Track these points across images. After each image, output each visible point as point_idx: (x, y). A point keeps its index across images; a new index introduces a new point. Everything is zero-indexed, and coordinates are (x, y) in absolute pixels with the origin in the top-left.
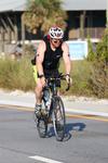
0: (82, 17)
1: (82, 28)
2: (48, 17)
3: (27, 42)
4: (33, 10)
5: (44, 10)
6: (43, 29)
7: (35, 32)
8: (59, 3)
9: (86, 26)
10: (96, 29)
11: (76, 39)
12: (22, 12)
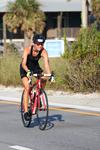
0: (59, 18)
1: (59, 28)
2: (27, 18)
3: (8, 41)
4: (14, 11)
5: (24, 11)
6: (22, 29)
7: (15, 31)
8: (37, 5)
9: (63, 26)
10: (72, 29)
11: (53, 38)
12: (3, 13)
